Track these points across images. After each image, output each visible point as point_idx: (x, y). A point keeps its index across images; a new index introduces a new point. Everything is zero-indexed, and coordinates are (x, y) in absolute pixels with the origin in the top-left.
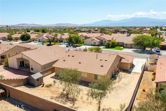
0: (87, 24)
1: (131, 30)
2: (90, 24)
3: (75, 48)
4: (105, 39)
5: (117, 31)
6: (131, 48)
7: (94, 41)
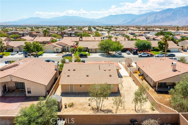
0: (9, 22)
1: (77, 32)
2: (14, 22)
3: (38, 57)
4: (67, 45)
5: (64, 34)
6: (96, 53)
7: (57, 48)
